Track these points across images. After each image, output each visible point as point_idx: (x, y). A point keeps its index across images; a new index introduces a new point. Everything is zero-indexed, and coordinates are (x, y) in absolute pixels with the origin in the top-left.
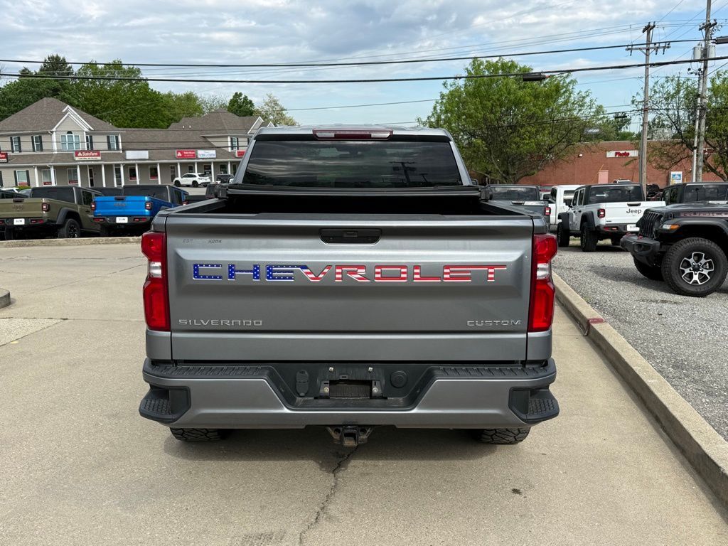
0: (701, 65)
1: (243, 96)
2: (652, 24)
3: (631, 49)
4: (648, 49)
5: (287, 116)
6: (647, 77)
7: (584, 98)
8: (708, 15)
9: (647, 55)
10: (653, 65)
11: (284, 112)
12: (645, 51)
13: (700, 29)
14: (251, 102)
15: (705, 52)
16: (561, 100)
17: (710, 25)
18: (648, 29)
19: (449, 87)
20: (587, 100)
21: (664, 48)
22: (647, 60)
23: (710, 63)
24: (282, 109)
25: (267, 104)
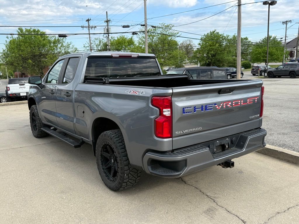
0: (107, 35)
2: (89, 19)
3: (83, 28)
4: (89, 28)
6: (90, 38)
7: (69, 45)
8: (107, 17)
9: (89, 30)
10: (91, 34)
12: (88, 28)
13: (105, 22)
15: (108, 30)
16: (59, 45)
17: (108, 21)
18: (88, 20)
19: (9, 38)
21: (94, 28)
22: (89, 32)
23: (110, 34)
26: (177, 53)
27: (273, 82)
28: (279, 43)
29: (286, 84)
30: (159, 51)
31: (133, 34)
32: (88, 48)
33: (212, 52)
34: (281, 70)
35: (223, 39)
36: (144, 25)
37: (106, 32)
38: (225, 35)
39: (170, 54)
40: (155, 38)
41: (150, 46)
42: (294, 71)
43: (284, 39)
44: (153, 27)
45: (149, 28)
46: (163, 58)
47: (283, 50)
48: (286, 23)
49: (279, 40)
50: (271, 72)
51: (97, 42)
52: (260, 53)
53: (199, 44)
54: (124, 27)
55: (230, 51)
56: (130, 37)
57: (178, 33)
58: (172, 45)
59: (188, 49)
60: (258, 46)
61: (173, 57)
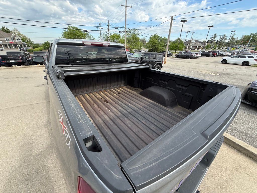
0: (108, 32)
1: (5, 28)
5: (21, 33)
6: (100, 33)
8: (108, 23)
11: (20, 33)
12: (100, 28)
13: (107, 26)
14: (8, 29)
15: (109, 30)
16: (87, 36)
17: (109, 25)
18: (100, 24)
19: (64, 30)
20: (92, 36)
22: (100, 30)
24: (19, 32)
25: (14, 30)
26: (139, 43)
27: (179, 60)
28: (182, 42)
29: (185, 62)
30: (131, 42)
31: (119, 32)
32: (100, 38)
33: (154, 44)
34: (183, 55)
35: (159, 38)
36: (125, 28)
37: (108, 30)
38: (160, 36)
39: (136, 44)
40: (130, 35)
41: (127, 39)
42: (188, 56)
43: (185, 40)
44: (129, 29)
45: (127, 30)
46: (133, 45)
47: (184, 45)
48: (187, 32)
49: (182, 40)
50: (179, 55)
51: (104, 36)
52: (174, 46)
53: (149, 40)
54: (115, 28)
55: (162, 44)
56: (119, 34)
57: (140, 34)
58: (137, 40)
59: (144, 41)
60: (174, 42)
61: (137, 45)
